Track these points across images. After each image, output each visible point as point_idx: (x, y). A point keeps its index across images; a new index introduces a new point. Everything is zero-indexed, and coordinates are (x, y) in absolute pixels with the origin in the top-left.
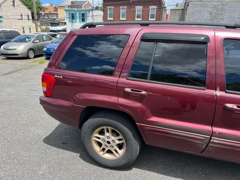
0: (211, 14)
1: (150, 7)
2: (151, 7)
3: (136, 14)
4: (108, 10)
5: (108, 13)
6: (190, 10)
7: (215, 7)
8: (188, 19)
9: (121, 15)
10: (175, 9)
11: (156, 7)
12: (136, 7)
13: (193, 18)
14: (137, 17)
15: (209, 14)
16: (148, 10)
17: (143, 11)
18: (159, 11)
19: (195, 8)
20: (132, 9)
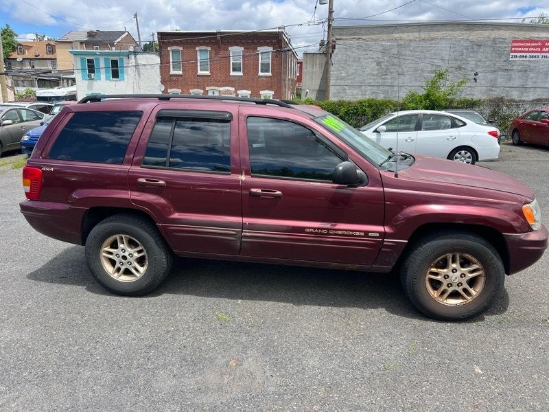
0: (378, 64)
1: (259, 49)
2: (261, 49)
3: (231, 62)
4: (171, 53)
5: (171, 61)
6: (340, 56)
7: (385, 51)
8: (335, 73)
9: (199, 64)
10: (314, 54)
11: (271, 49)
12: (230, 48)
13: (346, 73)
14: (234, 70)
15: (375, 64)
16: (255, 55)
17: (244, 57)
18: (276, 56)
19: (349, 53)
20: (222, 53)
